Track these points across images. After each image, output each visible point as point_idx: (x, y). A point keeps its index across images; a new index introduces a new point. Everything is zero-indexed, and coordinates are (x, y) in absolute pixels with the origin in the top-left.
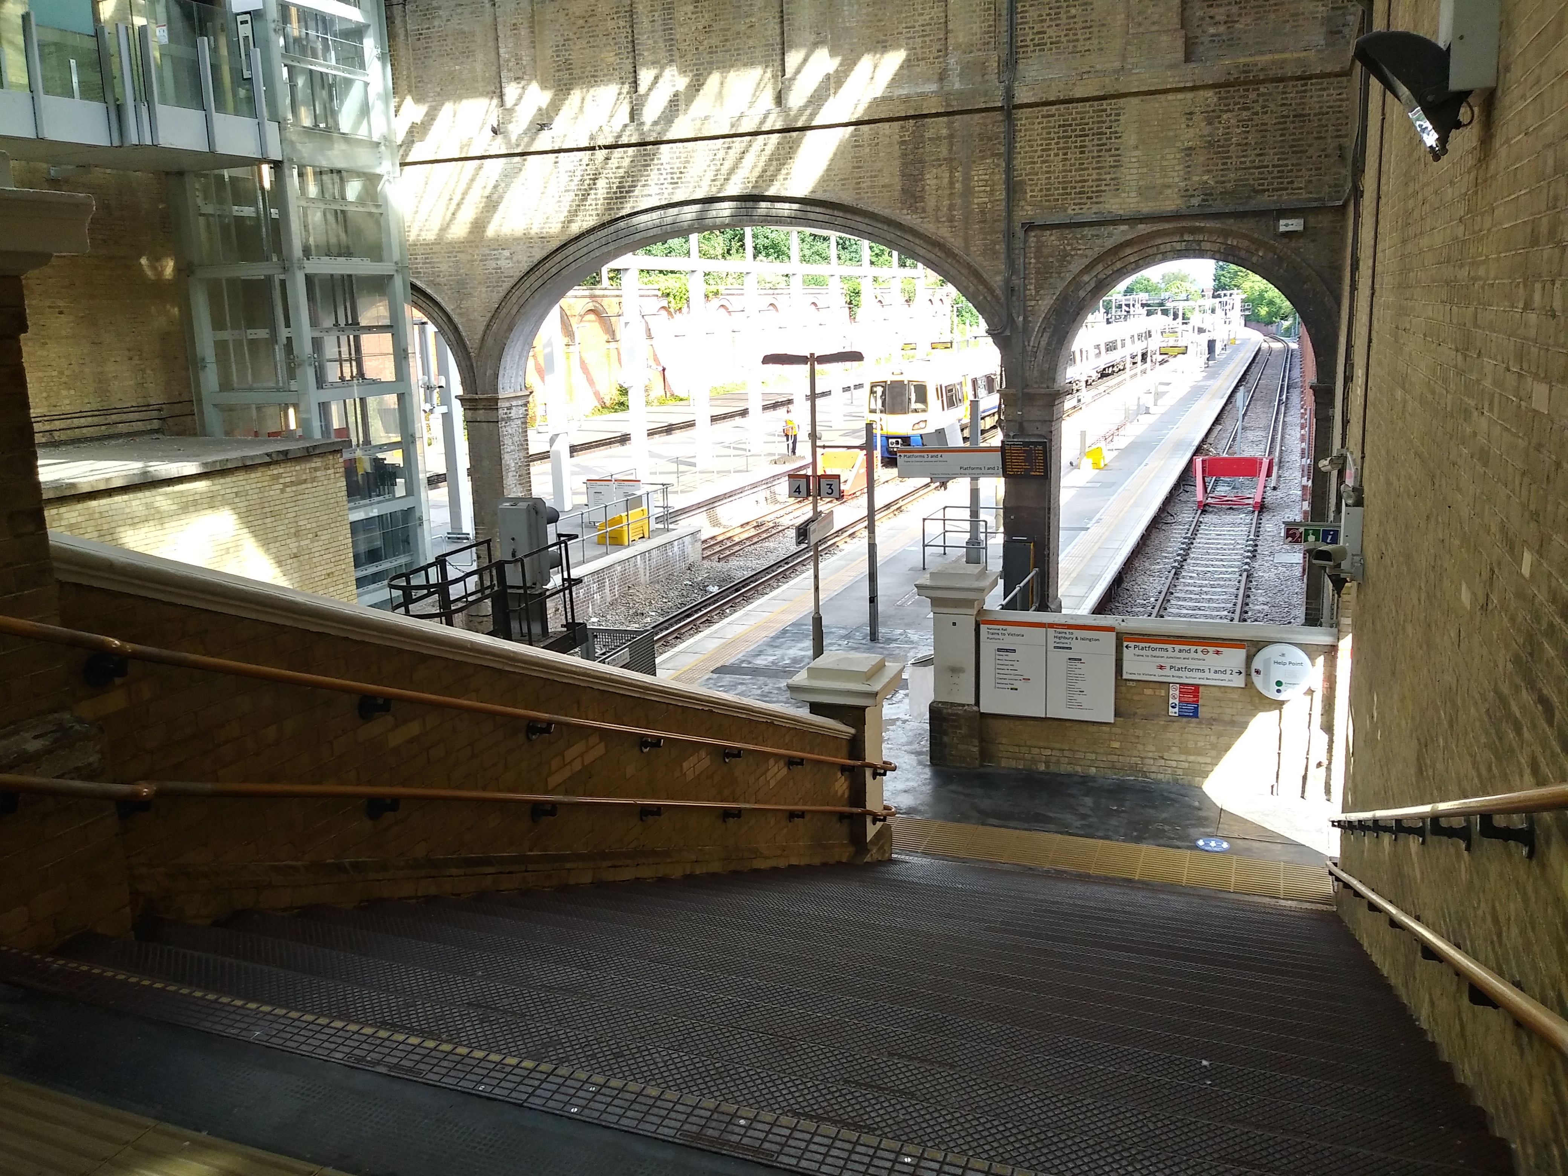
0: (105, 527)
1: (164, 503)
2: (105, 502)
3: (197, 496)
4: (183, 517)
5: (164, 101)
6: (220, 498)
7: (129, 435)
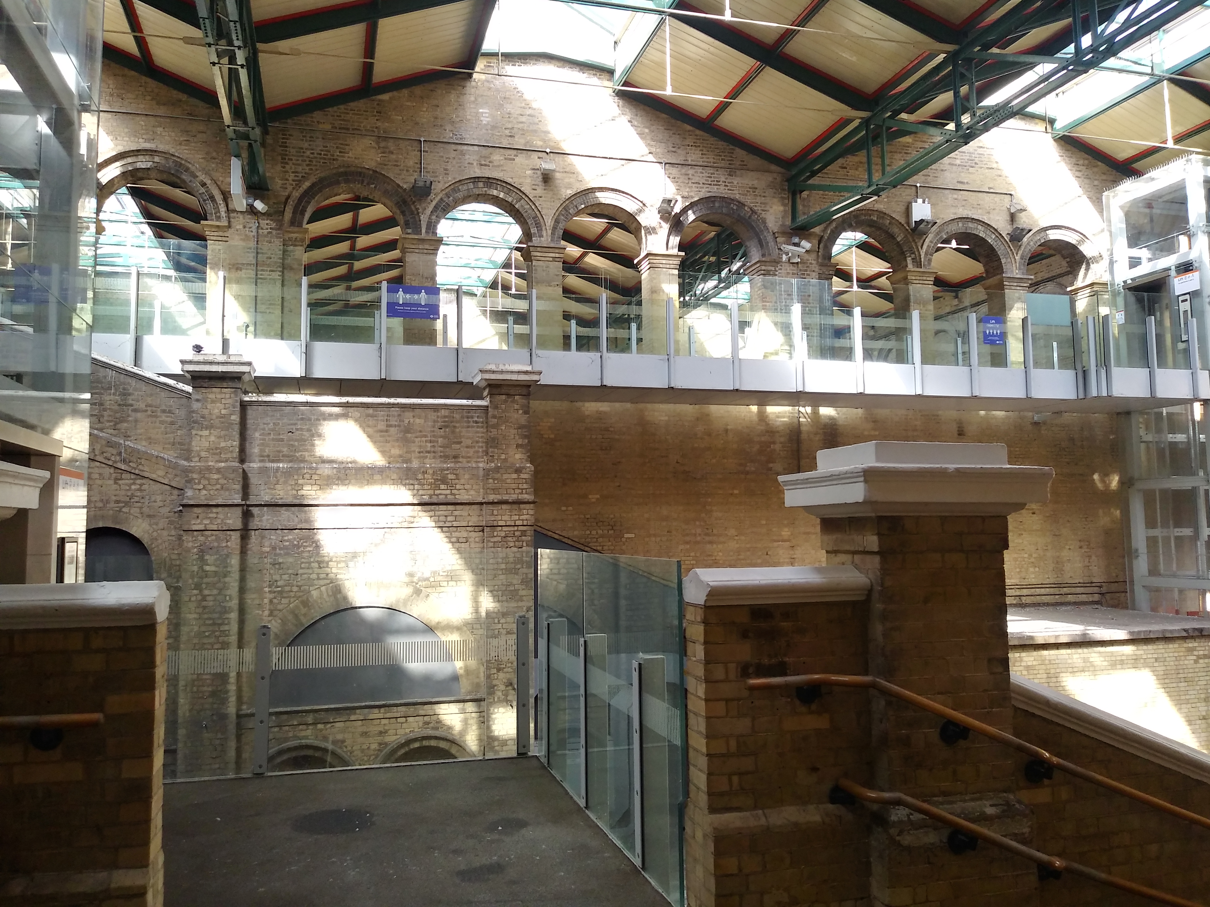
0: (1052, 671)
1: (1097, 659)
2: (1053, 652)
3: (1124, 658)
4: (1111, 672)
5: (1119, 364)
6: (1142, 661)
7: (1075, 603)
